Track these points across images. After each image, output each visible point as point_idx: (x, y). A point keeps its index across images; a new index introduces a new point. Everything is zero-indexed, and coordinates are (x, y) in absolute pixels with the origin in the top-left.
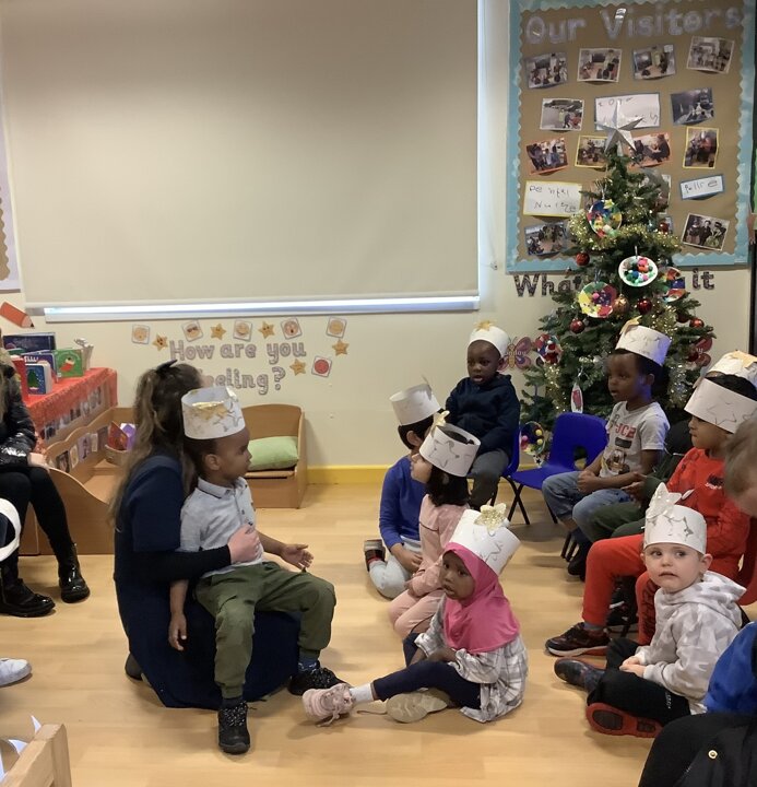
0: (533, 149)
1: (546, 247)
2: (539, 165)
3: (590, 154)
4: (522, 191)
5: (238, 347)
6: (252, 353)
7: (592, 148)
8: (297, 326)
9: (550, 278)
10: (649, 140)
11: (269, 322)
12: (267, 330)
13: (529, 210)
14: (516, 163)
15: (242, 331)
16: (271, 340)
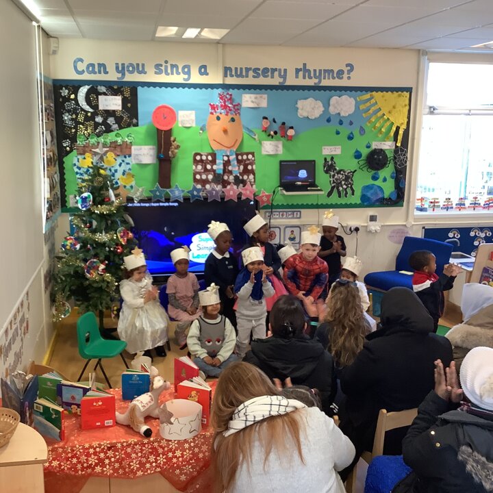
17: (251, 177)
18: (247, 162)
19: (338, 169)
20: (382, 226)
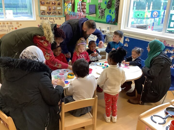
0: (41, 2)
1: (43, 14)
2: (42, 4)
3: (47, 3)
4: (40, 7)
5: (3, 26)
6: (5, 26)
7: (48, 3)
8: (12, 23)
9: (44, 18)
10: (53, 2)
11: (8, 22)
12: (7, 23)
13: (41, 9)
14: (39, 3)
15: (4, 23)
16: (8, 25)
17: (85, 10)
18: (85, 5)
19: (101, 8)
20: (110, 32)
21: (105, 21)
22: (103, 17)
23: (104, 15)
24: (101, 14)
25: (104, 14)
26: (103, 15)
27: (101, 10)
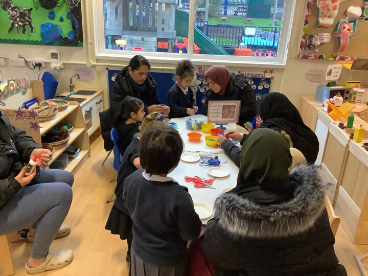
19: (12, 6)
20: (64, 64)
21: (40, 39)
22: (28, 29)
23: (30, 24)
24: (20, 21)
25: (28, 21)
26: (27, 23)
27: (16, 11)
